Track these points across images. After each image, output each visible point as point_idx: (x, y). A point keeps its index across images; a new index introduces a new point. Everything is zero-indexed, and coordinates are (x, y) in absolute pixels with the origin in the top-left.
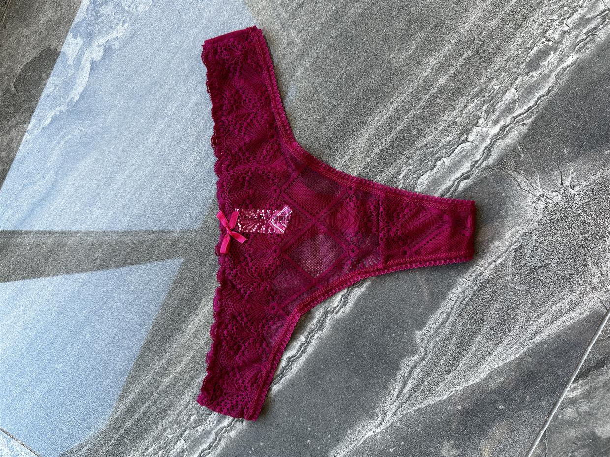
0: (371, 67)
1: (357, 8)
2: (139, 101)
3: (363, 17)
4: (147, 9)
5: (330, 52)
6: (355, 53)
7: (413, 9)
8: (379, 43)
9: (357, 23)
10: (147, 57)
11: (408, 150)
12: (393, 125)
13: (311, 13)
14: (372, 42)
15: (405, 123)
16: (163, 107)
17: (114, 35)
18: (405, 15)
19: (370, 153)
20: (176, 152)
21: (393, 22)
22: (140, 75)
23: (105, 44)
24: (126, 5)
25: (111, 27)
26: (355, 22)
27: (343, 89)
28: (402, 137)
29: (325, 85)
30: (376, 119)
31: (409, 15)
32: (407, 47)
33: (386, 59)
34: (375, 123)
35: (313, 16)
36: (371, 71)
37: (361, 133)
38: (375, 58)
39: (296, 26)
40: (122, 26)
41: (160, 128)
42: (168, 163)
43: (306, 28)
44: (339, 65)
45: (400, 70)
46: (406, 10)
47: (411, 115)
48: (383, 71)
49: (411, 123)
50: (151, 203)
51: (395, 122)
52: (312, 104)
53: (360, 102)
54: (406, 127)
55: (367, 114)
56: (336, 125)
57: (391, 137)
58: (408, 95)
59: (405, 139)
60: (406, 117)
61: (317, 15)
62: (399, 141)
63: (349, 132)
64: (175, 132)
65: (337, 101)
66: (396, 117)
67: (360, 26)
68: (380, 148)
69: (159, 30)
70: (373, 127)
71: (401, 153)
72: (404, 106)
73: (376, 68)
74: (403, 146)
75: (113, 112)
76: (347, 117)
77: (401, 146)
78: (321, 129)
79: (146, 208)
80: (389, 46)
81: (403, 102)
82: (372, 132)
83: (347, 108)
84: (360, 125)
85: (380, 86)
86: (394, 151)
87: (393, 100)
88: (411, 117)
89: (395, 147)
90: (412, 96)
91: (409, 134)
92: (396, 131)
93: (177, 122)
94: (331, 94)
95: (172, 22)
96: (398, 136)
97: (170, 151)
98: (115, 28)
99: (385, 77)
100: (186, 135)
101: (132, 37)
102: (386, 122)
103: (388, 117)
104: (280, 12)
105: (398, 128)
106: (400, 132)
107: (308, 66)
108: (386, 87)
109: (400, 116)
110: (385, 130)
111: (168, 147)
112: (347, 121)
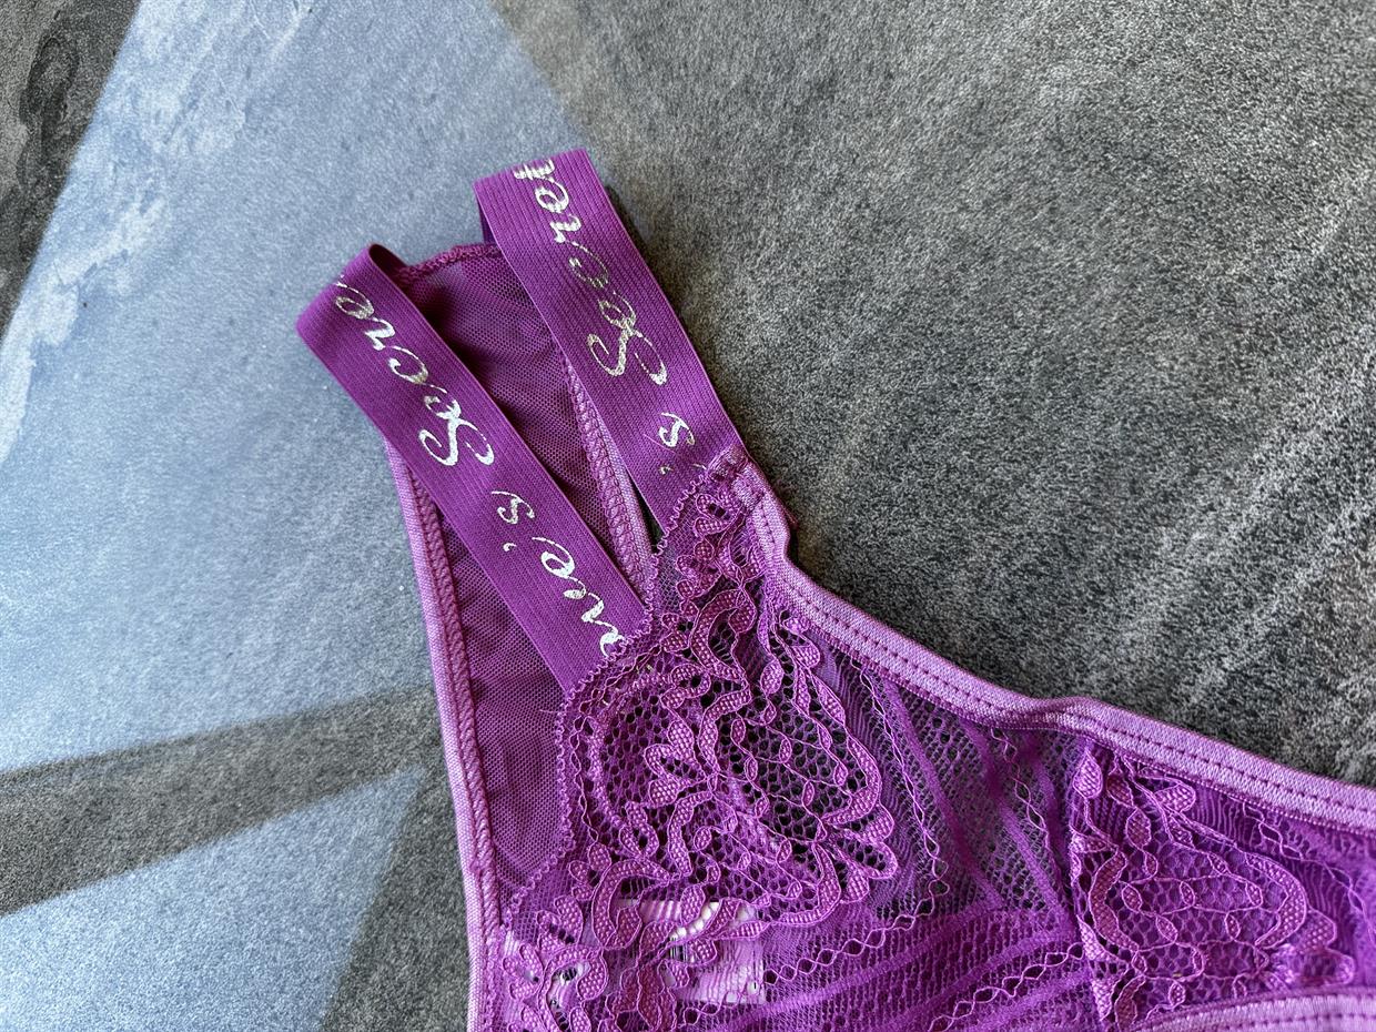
0: (1150, 320)
1: (1062, 84)
2: (206, 489)
3: (1093, 117)
4: (229, 143)
5: (963, 268)
6: (1073, 266)
7: (1309, 74)
8: (1173, 222)
9: (1072, 142)
10: (232, 322)
11: (1358, 671)
12: (1273, 562)
13: (869, 115)
14: (1144, 216)
15: (1328, 555)
16: (296, 513)
17: (114, 248)
18: (1273, 101)
19: (1183, 689)
21: (1226, 131)
22: (206, 390)
23: (83, 282)
24: (155, 133)
25: (104, 219)
27: (1036, 416)
28: (1320, 617)
29: (951, 400)
30: (1196, 536)
31: (1290, 101)
32: (1300, 232)
33: (1214, 285)
34: (1192, 557)
35: (879, 128)
36: (1150, 339)
37: (1133, 602)
38: (1164, 282)
40: (143, 211)
41: (287, 594)
43: (853, 175)
44: (1009, 317)
45: (1281, 330)
46: (1278, 81)
47: (1352, 517)
48: (1202, 337)
49: (1358, 556)
50: (263, 897)
51: (1281, 552)
52: (900, 481)
53: (1118, 467)
54: (1334, 570)
55: (1153, 517)
56: (1014, 568)
57: (1273, 615)
58: (1330, 433)
59: (1336, 625)
60: (1331, 528)
61: (896, 122)
62: (1311, 631)
63: (1080, 594)
64: (346, 611)
65: (1012, 467)
66: (1285, 531)
67: (1086, 157)
68: (1226, 665)
69: (272, 218)
70: (1186, 574)
71: (1327, 688)
72: (1317, 480)
73: (1172, 326)
74: (1332, 655)
75: (112, 534)
76: (1064, 531)
77: (1323, 653)
78: (951, 584)
79: (242, 915)
80: (1221, 231)
81: (1309, 462)
82: (1182, 596)
83: (1061, 495)
84: (1123, 565)
85: (1195, 397)
86: (1292, 675)
87: (1264, 458)
88: (1353, 529)
89: (1293, 660)
90: (1346, 437)
91: (1352, 604)
92: (1292, 590)
93: (350, 568)
94: (984, 439)
95: (319, 185)
96: (1303, 613)
97: (326, 687)
98: (117, 220)
99: (1215, 362)
100: (388, 621)
101: (175, 251)
102: (1241, 549)
103: (1248, 531)
104: (741, 119)
105: (1301, 577)
106: (1308, 595)
107: (871, 329)
108: (1224, 401)
109: (1301, 523)
110: (1239, 584)
111: (318, 670)
112: (1066, 549)
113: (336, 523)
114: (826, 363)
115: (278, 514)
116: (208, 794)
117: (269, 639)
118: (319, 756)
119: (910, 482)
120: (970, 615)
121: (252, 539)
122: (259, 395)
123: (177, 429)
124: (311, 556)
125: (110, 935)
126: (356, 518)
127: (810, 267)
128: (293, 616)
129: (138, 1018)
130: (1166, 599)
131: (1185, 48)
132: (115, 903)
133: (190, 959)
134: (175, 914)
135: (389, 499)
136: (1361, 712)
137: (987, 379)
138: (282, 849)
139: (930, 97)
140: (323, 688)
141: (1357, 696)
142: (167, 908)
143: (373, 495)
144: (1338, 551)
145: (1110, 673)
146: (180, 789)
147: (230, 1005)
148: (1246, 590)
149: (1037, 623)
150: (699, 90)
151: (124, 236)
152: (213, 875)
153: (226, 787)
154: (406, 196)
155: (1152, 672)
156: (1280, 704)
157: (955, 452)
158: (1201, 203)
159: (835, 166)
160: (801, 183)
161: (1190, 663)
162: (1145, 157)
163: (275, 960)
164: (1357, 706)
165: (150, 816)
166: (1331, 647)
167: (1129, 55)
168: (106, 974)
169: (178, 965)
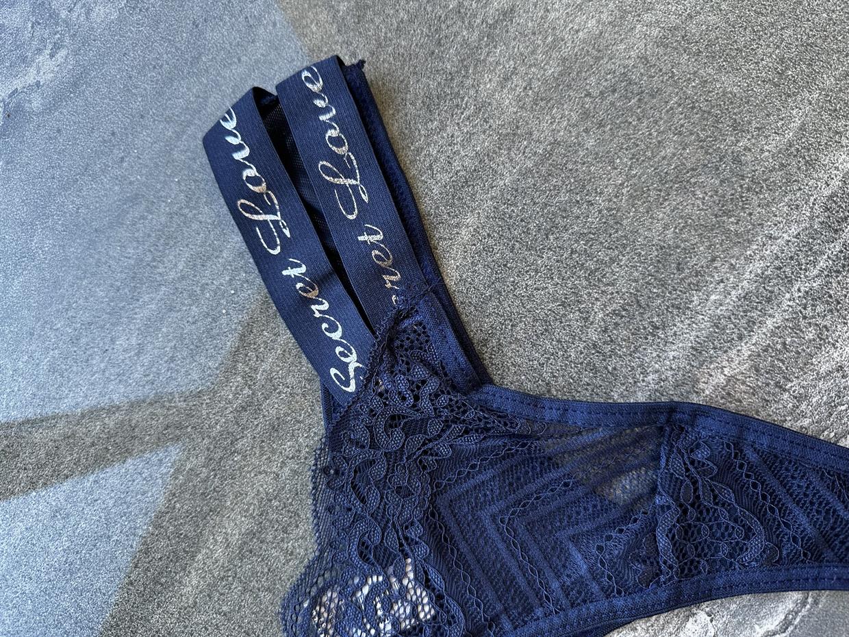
0: (693, 169)
1: (649, 25)
2: (92, 242)
3: (666, 46)
4: (114, 16)
5: (587, 131)
6: (650, 134)
7: (790, 32)
8: (709, 113)
9: (653, 60)
10: (113, 134)
11: (797, 378)
12: (755, 314)
13: (534, 34)
14: (693, 108)
15: (785, 311)
16: (154, 260)
17: (31, 79)
18: (768, 46)
19: (701, 386)
20: (187, 374)
21: (741, 62)
22: (94, 177)
23: (7, 100)
25: (24, 59)
26: (646, 59)
27: (625, 222)
28: (779, 347)
29: (575, 210)
30: (713, 297)
31: (778, 47)
32: (779, 124)
33: (730, 151)
34: (710, 309)
35: (539, 42)
36: (693, 180)
37: (675, 334)
38: (702, 147)
39: (498, 63)
40: (52, 56)
41: (146, 313)
42: (167, 404)
43: (522, 69)
44: (612, 162)
45: (766, 180)
46: (772, 34)
47: (799, 290)
48: (722, 182)
49: (801, 312)
50: (125, 506)
51: (759, 308)
52: (543, 258)
53: (670, 255)
54: (787, 320)
55: (689, 285)
56: (607, 312)
57: (753, 345)
58: (789, 241)
59: (787, 351)
60: (788, 296)
61: (550, 39)
62: (773, 354)
63: (645, 328)
64: (186, 324)
65: (609, 252)
66: (762, 296)
67: (661, 70)
68: (726, 373)
69: (144, 67)
70: (706, 319)
71: (781, 387)
72: (781, 268)
73: (705, 174)
74: (784, 368)
75: (24, 269)
76: (638, 291)
77: (780, 367)
78: (570, 320)
79: (110, 518)
80: (735, 120)
81: (777, 258)
82: (703, 332)
83: (637, 270)
84: (671, 312)
85: (716, 216)
86: (762, 379)
87: (753, 254)
88: (799, 297)
89: (763, 371)
90: (799, 244)
91: (796, 340)
92: (765, 330)
93: (190, 297)
94: (594, 234)
95: (177, 49)
96: (769, 344)
97: (171, 373)
98: (33, 61)
99: (728, 197)
100: (215, 332)
101: (75, 83)
102: (737, 306)
103: (742, 296)
104: (455, 29)
105: (770, 322)
106: (773, 334)
107: (530, 164)
108: (732, 219)
109: (772, 292)
110: (735, 326)
111: (166, 362)
112: (638, 301)
113: (181, 268)
114: (502, 183)
115: (142, 260)
116: (89, 441)
117: (134, 341)
118: (166, 416)
119: (549, 258)
120: (580, 339)
121: (124, 276)
122: (131, 183)
123: (73, 202)
124: (163, 288)
125: (17, 532)
126: (195, 265)
127: (495, 123)
128: (150, 327)
129: (36, 585)
130: (694, 333)
131: (721, 10)
132: (21, 511)
133: (73, 546)
134: (64, 518)
135: (216, 254)
136: (798, 401)
137: (597, 198)
138: (139, 476)
139: (571, 26)
140: (169, 374)
141: (797, 392)
142: (58, 514)
143: (207, 251)
144: (791, 309)
145: (660, 375)
146: (68, 437)
147: (100, 576)
148: (739, 330)
149: (619, 345)
150: (429, 9)
151: (38, 72)
152: (91, 493)
153: (101, 436)
154: (236, 60)
155: (684, 375)
156: (754, 395)
157: (577, 241)
158: (725, 103)
159: (512, 62)
160: (490, 71)
161: (705, 371)
162: (695, 73)
163: (132, 547)
164: (796, 398)
165: (47, 454)
166: (784, 364)
167: (688, 11)
168: (14, 557)
169: (64, 550)
